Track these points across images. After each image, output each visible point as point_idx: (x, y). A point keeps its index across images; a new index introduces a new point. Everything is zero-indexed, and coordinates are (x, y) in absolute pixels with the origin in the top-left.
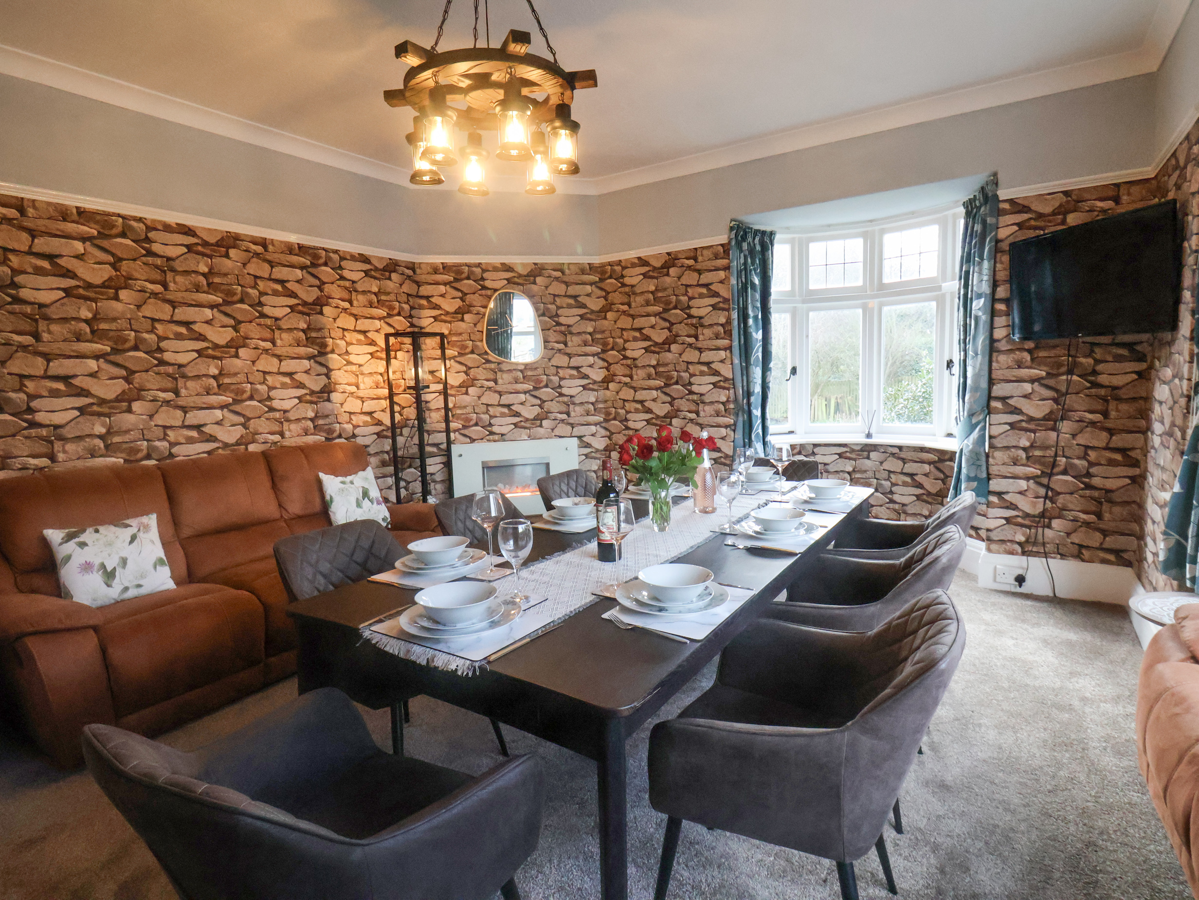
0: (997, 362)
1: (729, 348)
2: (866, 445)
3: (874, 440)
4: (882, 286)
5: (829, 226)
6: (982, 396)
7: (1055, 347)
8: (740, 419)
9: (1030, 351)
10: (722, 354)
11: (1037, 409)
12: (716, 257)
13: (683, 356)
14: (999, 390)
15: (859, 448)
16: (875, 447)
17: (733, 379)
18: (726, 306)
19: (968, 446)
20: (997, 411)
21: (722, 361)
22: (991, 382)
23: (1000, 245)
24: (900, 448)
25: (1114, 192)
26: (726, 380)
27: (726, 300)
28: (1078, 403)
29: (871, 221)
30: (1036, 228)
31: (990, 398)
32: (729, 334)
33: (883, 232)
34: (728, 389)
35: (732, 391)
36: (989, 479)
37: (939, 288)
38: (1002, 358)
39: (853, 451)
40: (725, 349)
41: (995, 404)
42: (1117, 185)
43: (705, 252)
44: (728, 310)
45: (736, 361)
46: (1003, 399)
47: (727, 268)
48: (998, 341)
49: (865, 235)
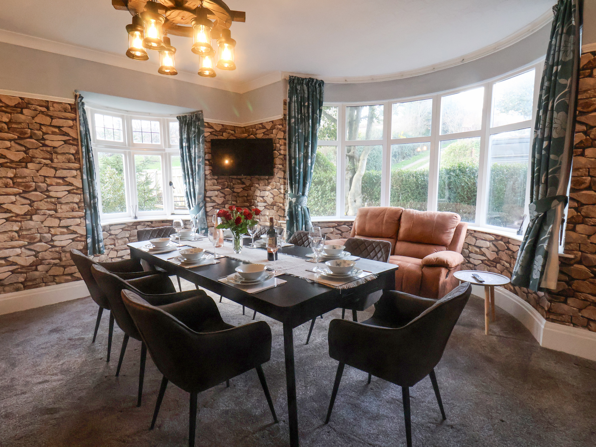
0: (207, 183)
1: (80, 169)
2: (135, 222)
3: (139, 220)
4: (134, 145)
5: (107, 107)
6: (201, 196)
7: (223, 178)
8: (89, 212)
9: (216, 179)
10: (74, 173)
11: (219, 201)
12: (65, 110)
13: (39, 172)
14: (209, 194)
15: (131, 224)
16: (139, 223)
17: (83, 188)
18: (75, 143)
19: (199, 216)
20: (209, 202)
21: (74, 177)
22: (206, 190)
23: (206, 139)
24: (152, 222)
25: (234, 128)
26: (78, 188)
27: (74, 139)
28: (229, 197)
29: (127, 111)
30: (215, 135)
31: (205, 197)
32: (78, 160)
33: (132, 118)
34: (80, 194)
35: (82, 196)
36: (208, 228)
37: (164, 150)
38: (209, 182)
39: (129, 226)
40: (76, 170)
41: (208, 199)
42: (235, 127)
43: (55, 105)
44: (77, 145)
45: (85, 177)
46: (210, 197)
47: (74, 119)
48: (207, 175)
49: (122, 117)
